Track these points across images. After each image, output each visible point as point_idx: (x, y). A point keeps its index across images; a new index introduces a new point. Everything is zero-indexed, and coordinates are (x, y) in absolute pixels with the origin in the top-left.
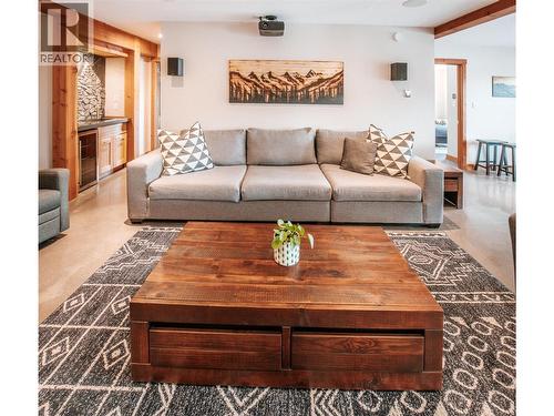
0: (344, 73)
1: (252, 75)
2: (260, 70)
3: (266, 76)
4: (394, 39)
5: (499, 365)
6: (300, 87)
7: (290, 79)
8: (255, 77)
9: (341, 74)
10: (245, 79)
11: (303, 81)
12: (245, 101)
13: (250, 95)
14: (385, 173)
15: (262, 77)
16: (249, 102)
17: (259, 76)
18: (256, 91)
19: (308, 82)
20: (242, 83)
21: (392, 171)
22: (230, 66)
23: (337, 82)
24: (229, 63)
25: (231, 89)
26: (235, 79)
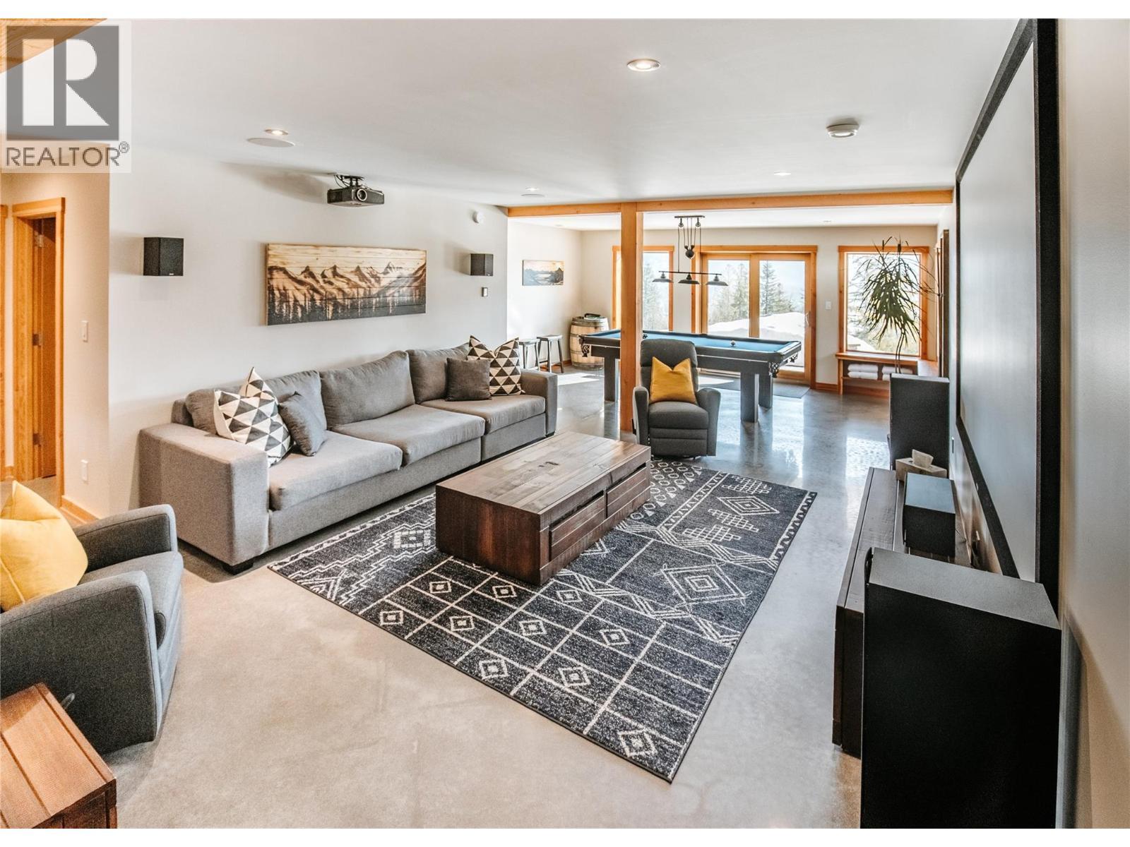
0: (428, 267)
1: (308, 272)
2: (319, 264)
3: (329, 274)
4: (475, 220)
5: (658, 480)
6: (374, 291)
7: (363, 278)
8: (312, 275)
9: (423, 268)
10: (294, 279)
11: (378, 280)
12: (295, 320)
13: (303, 308)
14: (501, 392)
15: (323, 276)
16: (303, 320)
17: (317, 272)
18: (313, 300)
19: (385, 282)
20: (290, 286)
21: (508, 388)
22: (266, 257)
23: (419, 279)
24: (266, 249)
25: (270, 301)
26: (279, 280)
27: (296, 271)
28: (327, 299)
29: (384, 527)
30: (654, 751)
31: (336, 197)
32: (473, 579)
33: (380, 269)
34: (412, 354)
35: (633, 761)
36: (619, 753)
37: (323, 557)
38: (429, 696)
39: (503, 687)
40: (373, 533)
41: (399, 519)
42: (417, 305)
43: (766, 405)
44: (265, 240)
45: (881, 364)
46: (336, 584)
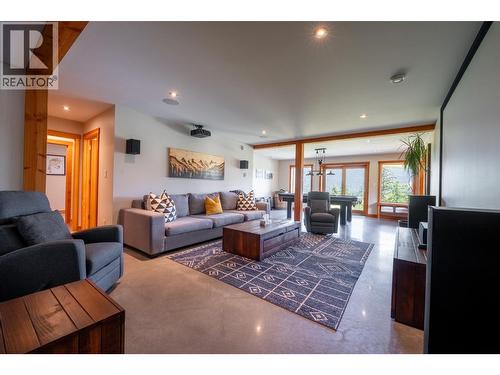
0: (225, 164)
1: (184, 160)
2: (187, 157)
3: (191, 161)
4: (242, 149)
6: (206, 170)
7: (202, 164)
9: (223, 164)
10: (179, 162)
11: (208, 166)
12: (179, 177)
13: (182, 173)
15: (189, 162)
17: (187, 160)
18: (185, 170)
19: (210, 167)
20: (177, 164)
22: (169, 152)
23: (222, 168)
24: (169, 149)
25: (170, 168)
26: (173, 162)
27: (180, 159)
28: (190, 170)
29: (210, 247)
30: (326, 319)
31: (194, 133)
32: (244, 263)
33: (209, 162)
34: (220, 193)
35: (318, 322)
36: (311, 319)
37: (188, 255)
38: (227, 295)
39: (259, 296)
40: (205, 250)
41: (214, 246)
42: (222, 177)
43: (349, 220)
44: (169, 146)
45: (395, 206)
46: (192, 263)
